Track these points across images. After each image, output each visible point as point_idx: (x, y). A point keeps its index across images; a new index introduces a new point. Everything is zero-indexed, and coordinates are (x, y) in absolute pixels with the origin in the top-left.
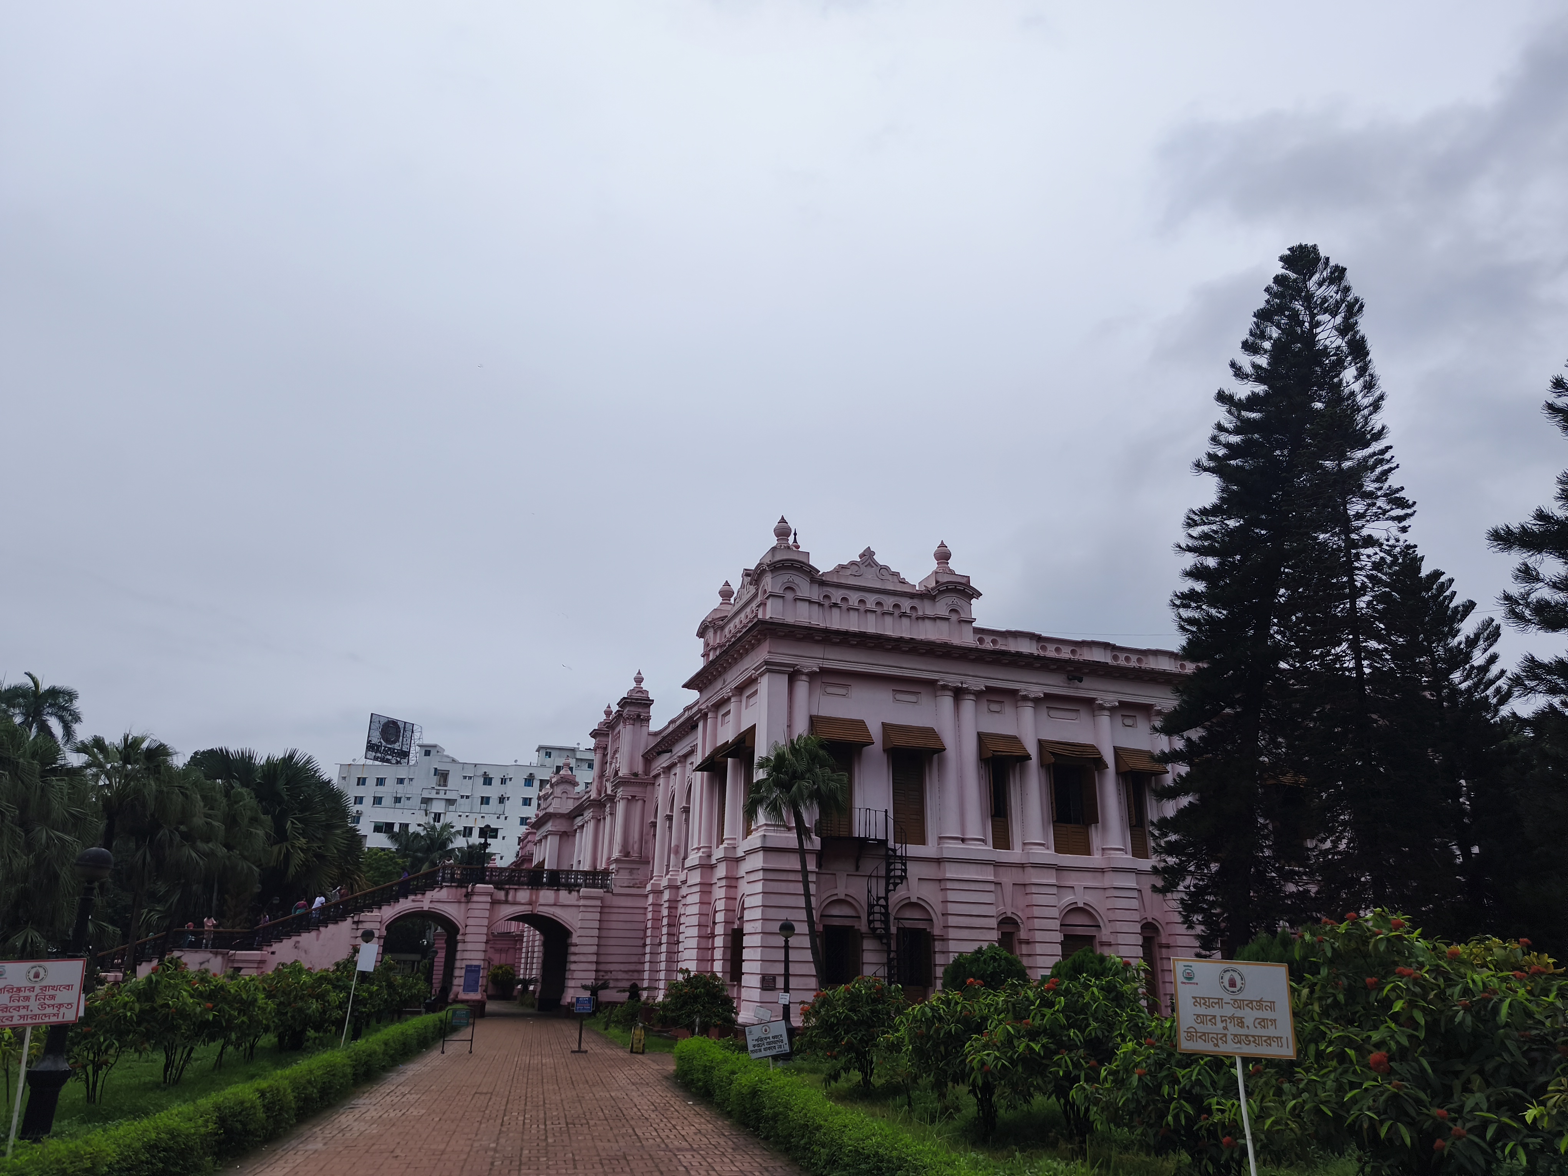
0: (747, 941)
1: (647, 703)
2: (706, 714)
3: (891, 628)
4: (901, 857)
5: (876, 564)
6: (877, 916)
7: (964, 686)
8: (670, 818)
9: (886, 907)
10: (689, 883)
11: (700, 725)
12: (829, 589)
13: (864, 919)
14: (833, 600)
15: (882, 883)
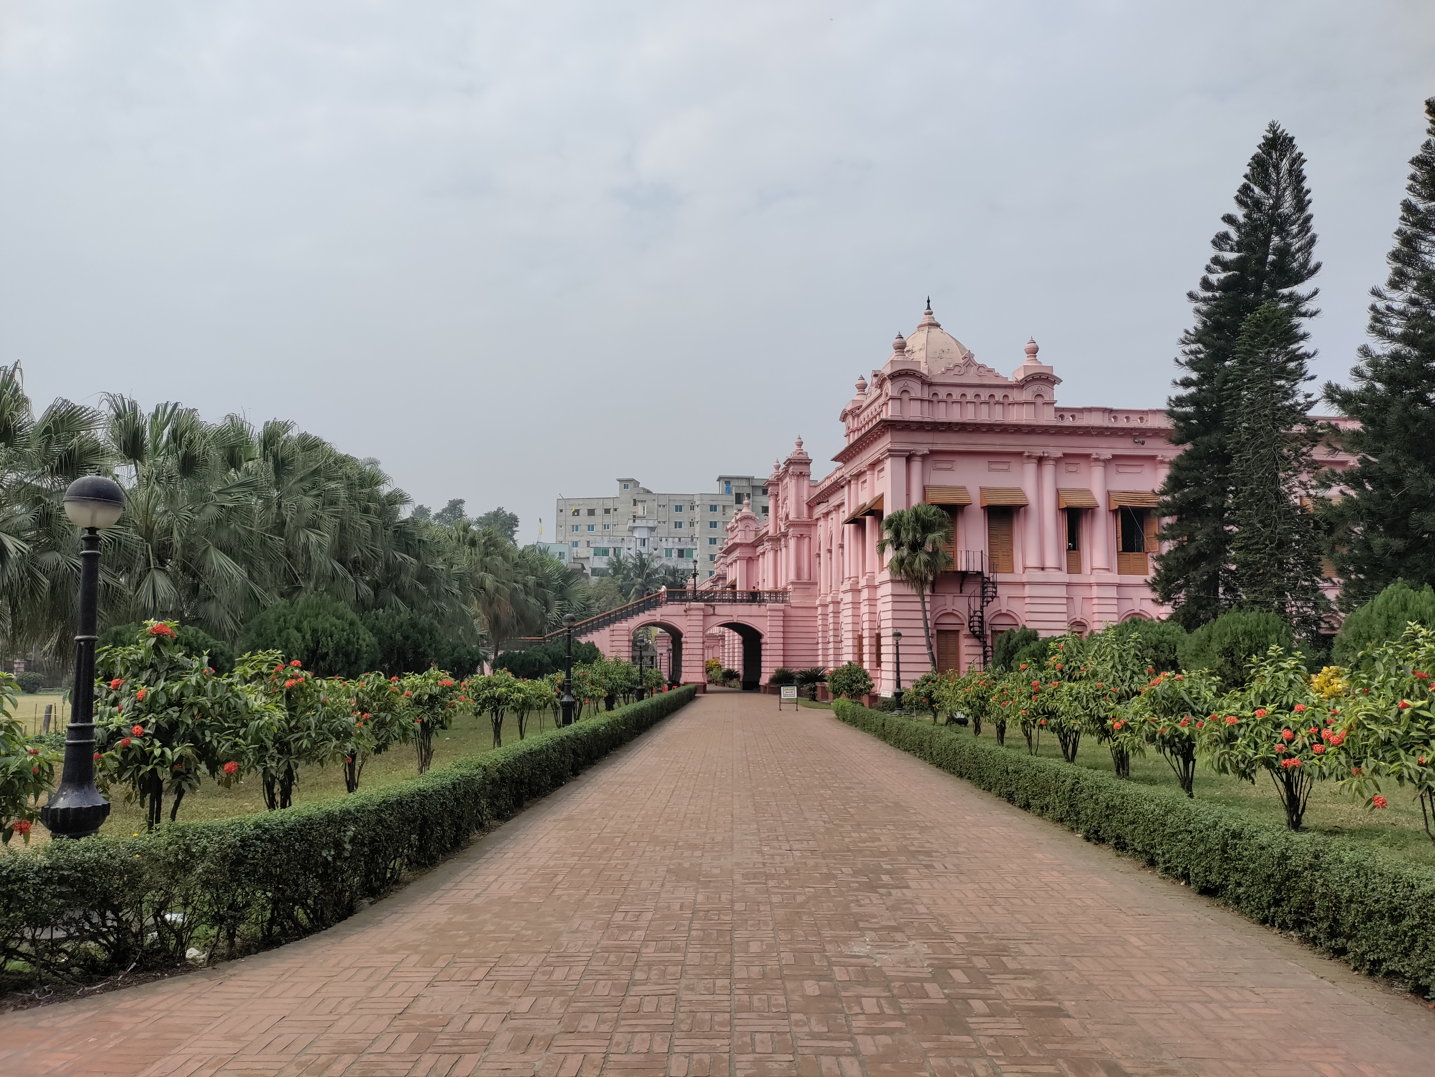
0: (883, 641)
1: (807, 463)
2: (850, 481)
3: (987, 415)
4: (993, 583)
5: (975, 364)
6: (976, 624)
7: (1046, 454)
8: (830, 551)
9: (982, 617)
10: (845, 601)
11: (846, 488)
12: (937, 388)
13: (966, 624)
14: (940, 397)
15: (978, 601)
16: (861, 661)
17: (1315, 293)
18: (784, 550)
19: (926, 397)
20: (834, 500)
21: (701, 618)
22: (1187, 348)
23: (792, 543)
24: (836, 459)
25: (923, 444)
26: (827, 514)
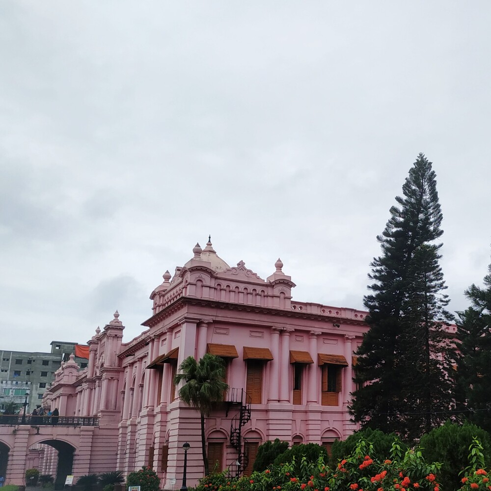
0: (170, 451)
1: (121, 328)
2: (153, 340)
3: (251, 301)
4: (248, 410)
5: (245, 269)
6: (235, 438)
7: (285, 329)
8: (132, 389)
9: (239, 433)
10: (142, 423)
11: (150, 344)
12: (220, 281)
13: (228, 439)
14: (222, 287)
15: (238, 422)
16: (151, 466)
17: (441, 245)
18: (97, 389)
19: (213, 285)
20: (139, 354)
21: (27, 436)
22: (375, 269)
23: (104, 383)
24: (144, 324)
25: (209, 315)
26: (132, 364)
